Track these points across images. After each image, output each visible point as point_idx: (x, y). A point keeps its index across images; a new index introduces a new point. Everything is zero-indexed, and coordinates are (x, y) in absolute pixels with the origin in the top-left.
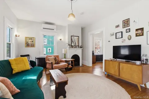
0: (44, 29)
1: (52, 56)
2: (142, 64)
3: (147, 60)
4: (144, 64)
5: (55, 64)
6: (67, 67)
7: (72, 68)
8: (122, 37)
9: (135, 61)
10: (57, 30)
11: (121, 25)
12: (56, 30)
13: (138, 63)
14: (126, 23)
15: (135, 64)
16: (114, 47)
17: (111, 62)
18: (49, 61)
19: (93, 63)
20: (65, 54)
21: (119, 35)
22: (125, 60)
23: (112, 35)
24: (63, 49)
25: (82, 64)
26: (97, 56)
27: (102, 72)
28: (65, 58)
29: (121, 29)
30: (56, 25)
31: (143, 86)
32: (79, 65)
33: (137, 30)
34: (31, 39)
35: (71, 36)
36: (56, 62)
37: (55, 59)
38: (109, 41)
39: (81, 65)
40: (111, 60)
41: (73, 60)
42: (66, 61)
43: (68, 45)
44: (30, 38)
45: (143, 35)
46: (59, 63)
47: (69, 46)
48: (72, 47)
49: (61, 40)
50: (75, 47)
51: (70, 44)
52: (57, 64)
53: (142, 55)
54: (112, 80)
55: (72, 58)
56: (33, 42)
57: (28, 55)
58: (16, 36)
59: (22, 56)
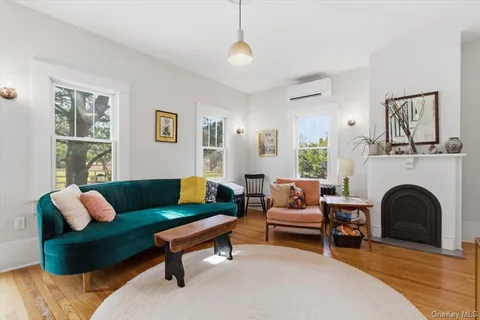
20: (347, 180)
34: (269, 134)
35: (387, 101)
36: (291, 201)
39: (449, 244)
49: (352, 124)
50: (404, 148)
52: (291, 207)
56: (273, 141)
57: (262, 176)
58: (239, 132)
59: (247, 176)
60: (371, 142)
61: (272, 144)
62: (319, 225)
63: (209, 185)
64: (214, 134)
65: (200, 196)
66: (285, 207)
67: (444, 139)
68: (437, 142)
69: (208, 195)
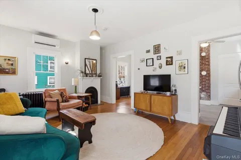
0: (37, 44)
1: (56, 90)
2: (172, 95)
3: (175, 90)
4: (173, 95)
5: (63, 102)
6: (81, 105)
7: (88, 107)
8: (153, 65)
9: (166, 92)
11: (152, 51)
12: (59, 47)
13: (168, 94)
14: (157, 49)
15: (165, 96)
16: (144, 76)
17: (142, 95)
18: (51, 98)
19: (118, 98)
20: (76, 87)
21: (150, 62)
22: (156, 92)
23: (142, 61)
24: (73, 79)
25: (101, 101)
26: (121, 88)
27: (129, 109)
28: (76, 92)
29: (151, 55)
30: (58, 39)
31: (173, 118)
32: (97, 102)
33: (167, 58)
34: (9, 60)
35: (85, 59)
36: (64, 99)
37: (62, 95)
38: (139, 69)
39: (99, 102)
40: (142, 93)
41: (90, 95)
42: (79, 97)
43: (79, 71)
44: (7, 58)
45: (172, 64)
46: (68, 101)
47: (81, 74)
48: (86, 75)
49: (67, 63)
50: (90, 75)
51: (84, 71)
53: (171, 86)
54: (144, 117)
55: (86, 92)
56: (12, 65)
60: (82, 72)
61: (12, 67)
67: (98, 73)
68: (96, 74)
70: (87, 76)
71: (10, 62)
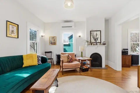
10: (75, 27)
20: (82, 52)
24: (80, 47)
28: (82, 56)
30: (74, 22)
32: (101, 66)
35: (91, 31)
36: (69, 60)
37: (67, 57)
44: (53, 37)
46: (72, 62)
49: (80, 37)
50: (95, 44)
52: (69, 62)
56: (54, 40)
57: (51, 52)
58: (42, 36)
59: (46, 52)
60: (87, 42)
61: (54, 41)
62: (80, 67)
63: (38, 57)
64: (33, 36)
65: (35, 62)
66: (67, 62)
67: (102, 42)
68: (101, 42)
69: (38, 61)
70: (91, 45)
71: (54, 39)
